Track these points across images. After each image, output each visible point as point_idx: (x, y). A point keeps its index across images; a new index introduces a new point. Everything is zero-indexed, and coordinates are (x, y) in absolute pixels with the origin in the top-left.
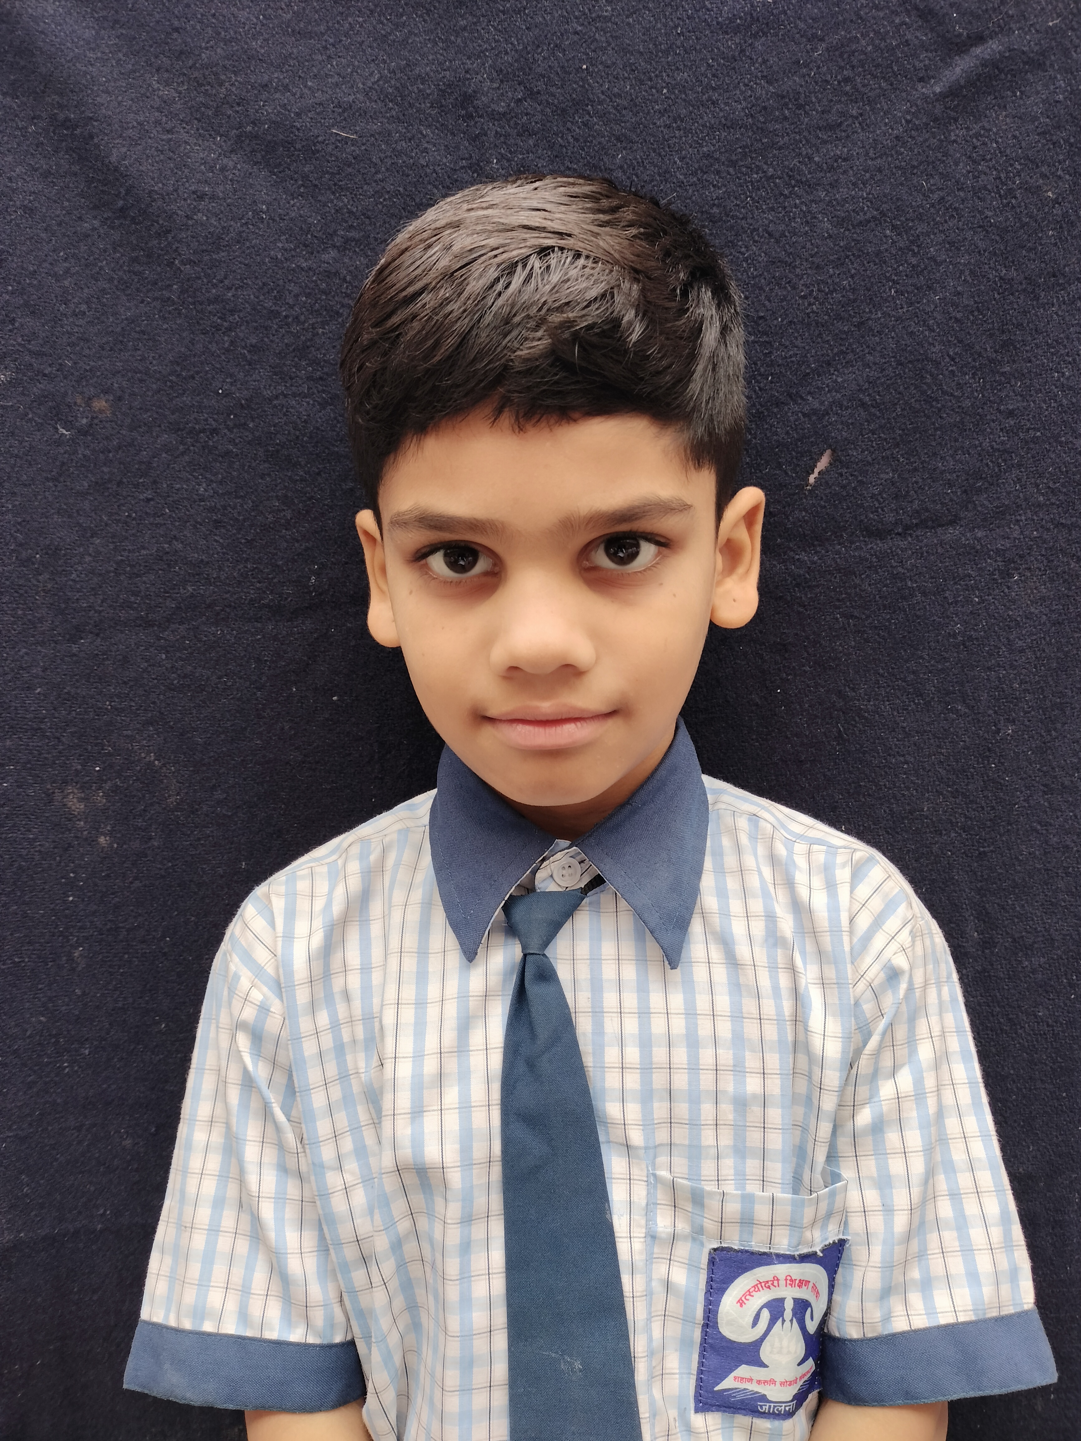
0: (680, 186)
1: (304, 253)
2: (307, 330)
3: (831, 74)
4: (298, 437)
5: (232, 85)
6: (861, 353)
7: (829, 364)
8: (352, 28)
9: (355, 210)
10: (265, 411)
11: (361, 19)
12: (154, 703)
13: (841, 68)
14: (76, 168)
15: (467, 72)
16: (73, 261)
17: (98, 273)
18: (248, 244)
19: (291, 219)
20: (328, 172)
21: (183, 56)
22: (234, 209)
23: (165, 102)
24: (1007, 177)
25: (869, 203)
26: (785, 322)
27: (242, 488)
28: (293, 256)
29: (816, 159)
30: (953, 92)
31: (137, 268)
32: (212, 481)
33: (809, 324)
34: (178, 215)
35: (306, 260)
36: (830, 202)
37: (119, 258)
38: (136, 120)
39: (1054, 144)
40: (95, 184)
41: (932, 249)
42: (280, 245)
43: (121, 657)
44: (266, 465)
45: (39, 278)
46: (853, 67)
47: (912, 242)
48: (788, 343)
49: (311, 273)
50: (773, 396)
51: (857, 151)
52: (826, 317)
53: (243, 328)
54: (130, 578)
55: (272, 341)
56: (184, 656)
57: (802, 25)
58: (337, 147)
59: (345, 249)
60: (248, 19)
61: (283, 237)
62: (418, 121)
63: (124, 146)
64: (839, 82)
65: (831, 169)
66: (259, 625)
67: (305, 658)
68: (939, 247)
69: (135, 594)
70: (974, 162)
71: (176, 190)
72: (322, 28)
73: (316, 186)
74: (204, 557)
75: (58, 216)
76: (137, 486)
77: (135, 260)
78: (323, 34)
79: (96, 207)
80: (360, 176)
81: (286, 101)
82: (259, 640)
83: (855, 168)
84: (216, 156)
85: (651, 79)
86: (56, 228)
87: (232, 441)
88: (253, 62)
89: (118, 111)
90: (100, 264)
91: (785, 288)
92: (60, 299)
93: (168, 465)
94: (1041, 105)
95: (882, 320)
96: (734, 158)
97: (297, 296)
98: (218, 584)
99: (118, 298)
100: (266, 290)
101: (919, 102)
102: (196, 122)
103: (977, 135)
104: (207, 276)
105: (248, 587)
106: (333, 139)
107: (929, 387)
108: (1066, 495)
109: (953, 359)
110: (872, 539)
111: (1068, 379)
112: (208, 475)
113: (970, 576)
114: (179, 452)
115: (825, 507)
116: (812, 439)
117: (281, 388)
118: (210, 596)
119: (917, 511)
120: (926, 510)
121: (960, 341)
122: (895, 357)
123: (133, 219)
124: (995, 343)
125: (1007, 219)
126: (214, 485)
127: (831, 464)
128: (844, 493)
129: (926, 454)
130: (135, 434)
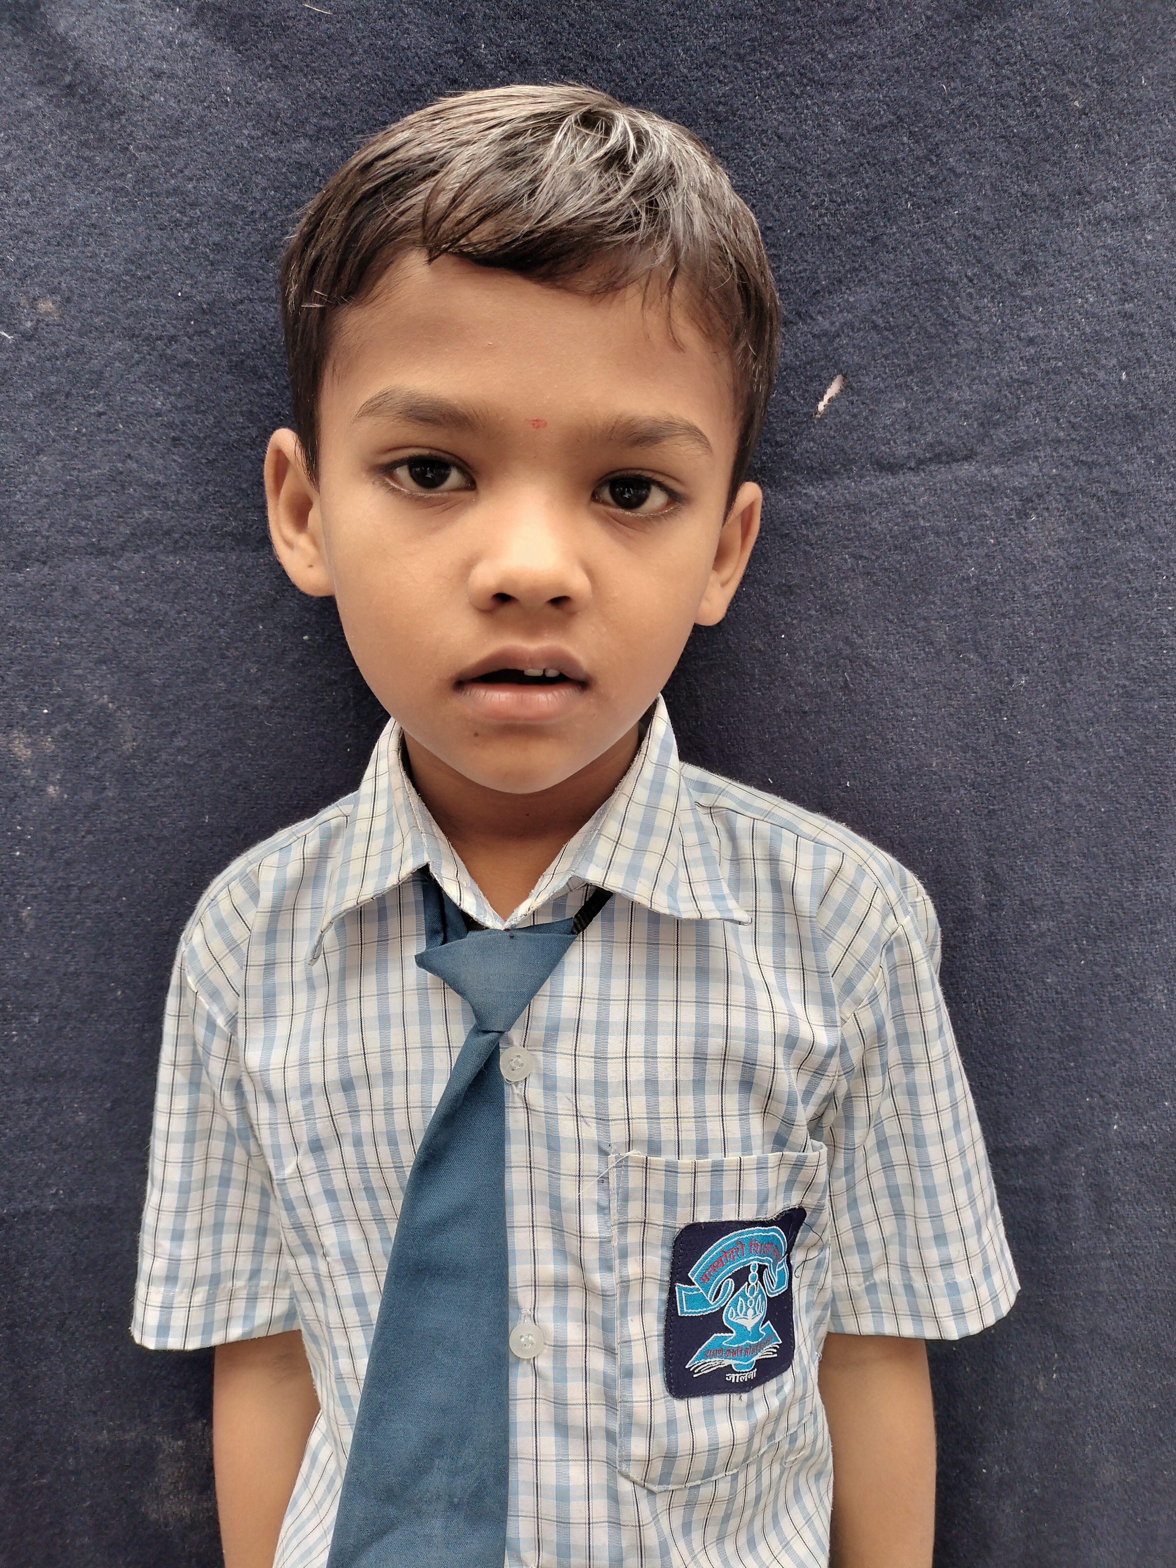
1: (273, 142)
4: (264, 347)
6: (875, 271)
7: (840, 281)
9: (329, 95)
10: (228, 317)
12: (107, 639)
14: (19, 40)
16: (14, 143)
17: (43, 158)
18: (210, 130)
19: (258, 104)
20: (299, 52)
22: (196, 91)
24: (1032, 84)
25: (885, 107)
26: (794, 234)
27: (203, 402)
28: (260, 145)
29: (830, 56)
31: (87, 153)
32: (169, 394)
33: (820, 238)
34: (132, 95)
35: (275, 150)
36: (843, 103)
37: (66, 142)
39: (1082, 49)
40: (40, 57)
41: (951, 160)
42: (246, 132)
43: (68, 588)
44: (230, 377)
47: (930, 151)
48: (797, 257)
49: (280, 164)
51: (874, 49)
52: (838, 231)
53: (205, 224)
54: (80, 501)
55: (237, 240)
56: (139, 588)
58: (309, 24)
59: (318, 138)
61: (250, 124)
63: (72, 15)
65: (846, 67)
66: (222, 555)
67: (273, 593)
68: (958, 157)
69: (87, 518)
70: (998, 65)
71: (130, 67)
73: (286, 67)
74: (160, 479)
76: (87, 398)
77: (84, 144)
79: (41, 83)
80: (335, 58)
82: (221, 571)
83: (871, 68)
84: (174, 30)
87: (192, 350)
90: (45, 148)
91: (794, 196)
93: (122, 376)
95: (897, 235)
96: (742, 52)
97: (264, 190)
98: (177, 508)
99: (65, 186)
100: (230, 182)
103: (1002, 36)
104: (165, 164)
105: (209, 513)
106: (305, 15)
107: (946, 310)
108: (1087, 430)
109: (971, 280)
110: (884, 473)
111: (1092, 305)
112: (166, 388)
113: (985, 516)
114: (133, 361)
115: (834, 437)
116: (822, 363)
117: (246, 292)
118: (168, 522)
119: (931, 445)
120: (941, 443)
121: (979, 261)
122: (910, 276)
123: (82, 97)
124: (1015, 264)
125: (1030, 130)
126: (173, 398)
127: (841, 391)
128: (855, 423)
129: (942, 382)
130: (85, 340)
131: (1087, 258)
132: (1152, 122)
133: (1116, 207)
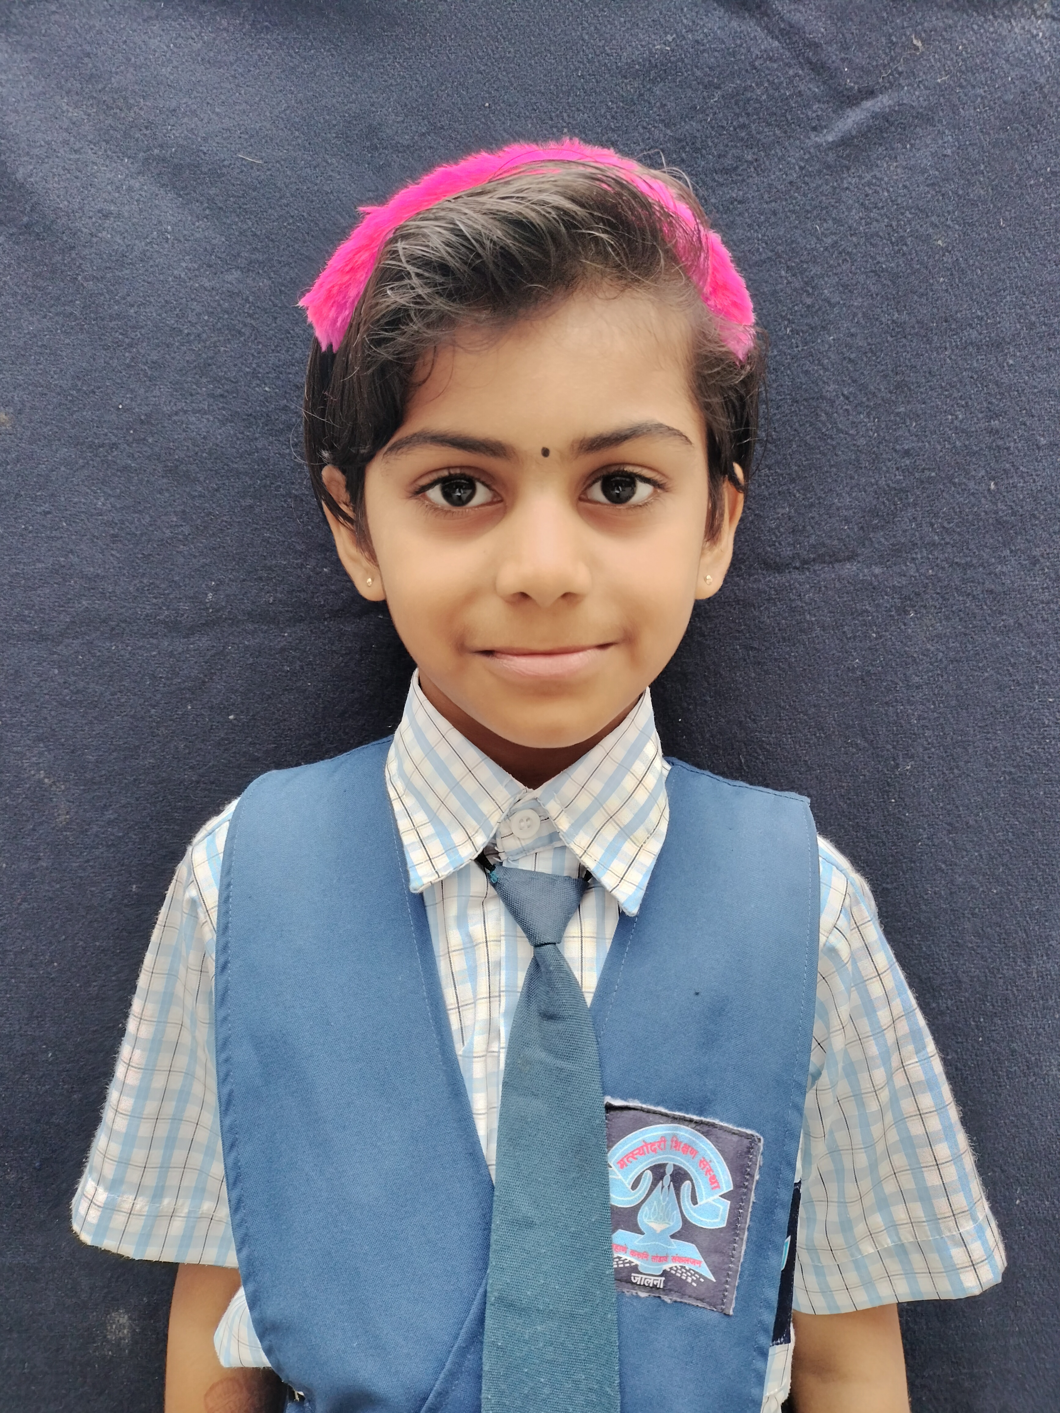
3: (727, 120)
4: (197, 453)
5: (141, 109)
8: (260, 59)
9: (259, 233)
10: (164, 427)
11: (269, 51)
13: (738, 115)
15: (372, 105)
18: (151, 263)
19: (196, 240)
20: (233, 196)
21: (93, 80)
22: (140, 229)
23: (74, 123)
24: (897, 226)
25: (764, 245)
30: (845, 141)
31: (41, 283)
35: (209, 281)
38: (44, 140)
41: (826, 291)
42: (184, 265)
44: (165, 480)
46: (748, 114)
47: (806, 283)
49: (214, 293)
53: (145, 344)
55: (173, 358)
57: (698, 73)
58: (242, 172)
59: (249, 270)
60: (159, 47)
61: (187, 258)
63: (31, 163)
64: (735, 129)
70: (867, 209)
71: (81, 209)
72: (232, 58)
76: (34, 499)
78: (232, 64)
81: (193, 126)
85: (552, 119)
87: (131, 456)
88: (162, 87)
89: (26, 129)
93: (67, 478)
97: (198, 315)
99: (21, 312)
100: (168, 308)
101: (812, 150)
102: (104, 143)
103: (869, 184)
104: (109, 292)
106: (238, 164)
108: (959, 534)
109: (847, 398)
111: (961, 422)
112: (106, 489)
113: (867, 611)
117: (181, 405)
119: (814, 546)
120: (824, 545)
121: (855, 381)
125: (898, 266)
126: (112, 499)
129: (822, 490)
130: (34, 447)
132: (1011, 260)
133: (980, 334)
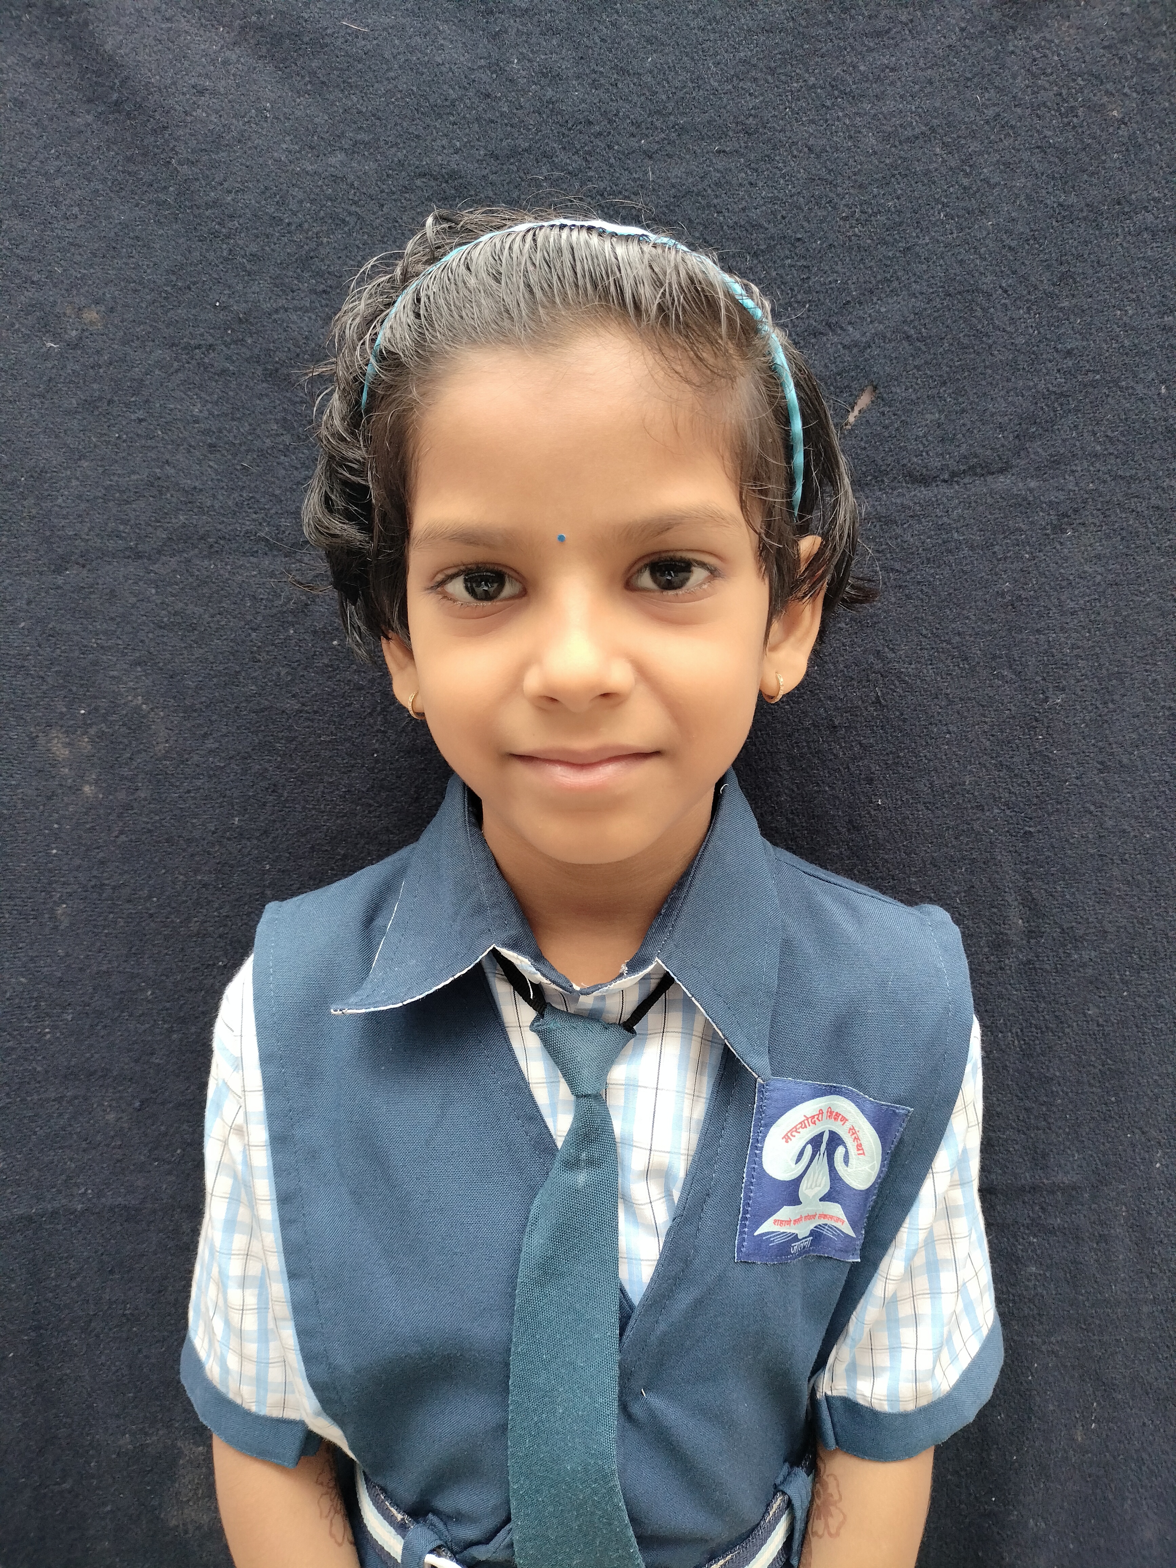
0: (714, 94)
1: (310, 155)
2: (311, 239)
6: (906, 282)
7: (871, 292)
14: (69, 58)
16: (65, 159)
17: (91, 173)
26: (824, 246)
27: (238, 410)
28: (297, 159)
29: (862, 68)
32: (207, 401)
33: (851, 248)
34: (176, 111)
36: (875, 115)
39: (1121, 58)
40: (89, 76)
43: (106, 591)
45: (29, 176)
48: (827, 268)
50: (810, 325)
51: (906, 60)
52: (869, 241)
56: (174, 592)
62: (434, 16)
65: (878, 79)
67: (302, 598)
68: (992, 168)
73: (323, 83)
74: (197, 484)
75: (50, 110)
77: (129, 159)
79: (90, 101)
80: (371, 74)
83: (903, 79)
84: (218, 48)
86: (46, 123)
90: (93, 163)
91: (825, 207)
92: (50, 200)
94: (1107, 17)
95: (930, 245)
96: (773, 65)
98: (212, 513)
105: (243, 518)
107: (980, 321)
110: (916, 486)
114: (172, 370)
115: (865, 448)
116: (853, 374)
118: (203, 527)
122: (943, 287)
123: (128, 114)
124: (1052, 275)
127: (873, 402)
128: (886, 434)
131: (1126, 270)
